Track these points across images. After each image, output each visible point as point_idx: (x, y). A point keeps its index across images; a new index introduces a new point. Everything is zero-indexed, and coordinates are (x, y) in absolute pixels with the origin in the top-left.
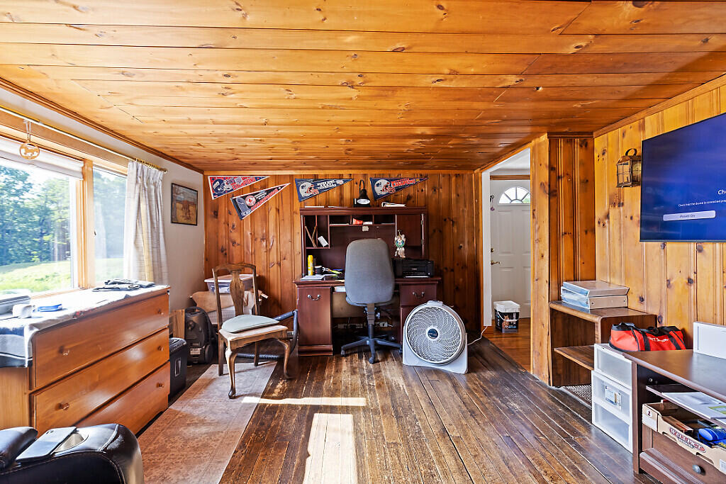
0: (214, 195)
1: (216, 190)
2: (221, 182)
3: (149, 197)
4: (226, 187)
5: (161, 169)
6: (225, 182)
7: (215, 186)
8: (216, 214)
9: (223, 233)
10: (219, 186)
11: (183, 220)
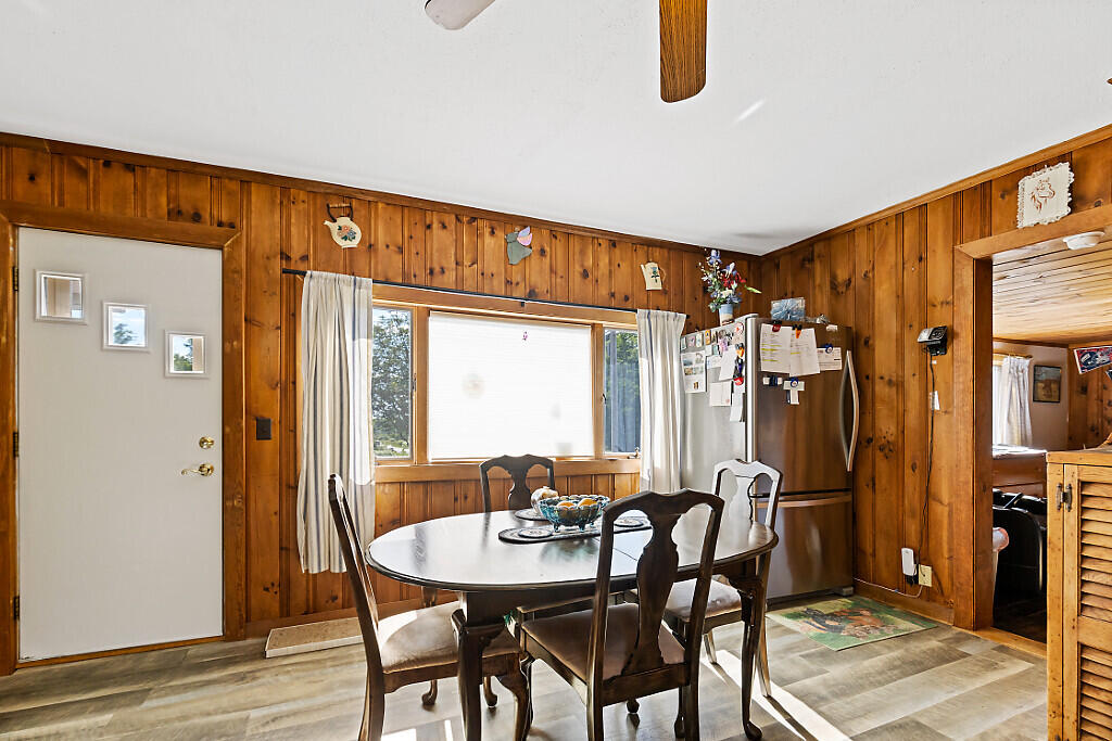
0: (1082, 369)
1: (1086, 363)
2: (1092, 354)
3: (1019, 382)
4: (1099, 359)
5: (1026, 357)
6: (1099, 354)
7: (1083, 360)
8: (1084, 390)
9: (1094, 408)
10: (1090, 359)
11: (1044, 399)
